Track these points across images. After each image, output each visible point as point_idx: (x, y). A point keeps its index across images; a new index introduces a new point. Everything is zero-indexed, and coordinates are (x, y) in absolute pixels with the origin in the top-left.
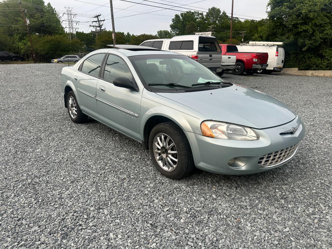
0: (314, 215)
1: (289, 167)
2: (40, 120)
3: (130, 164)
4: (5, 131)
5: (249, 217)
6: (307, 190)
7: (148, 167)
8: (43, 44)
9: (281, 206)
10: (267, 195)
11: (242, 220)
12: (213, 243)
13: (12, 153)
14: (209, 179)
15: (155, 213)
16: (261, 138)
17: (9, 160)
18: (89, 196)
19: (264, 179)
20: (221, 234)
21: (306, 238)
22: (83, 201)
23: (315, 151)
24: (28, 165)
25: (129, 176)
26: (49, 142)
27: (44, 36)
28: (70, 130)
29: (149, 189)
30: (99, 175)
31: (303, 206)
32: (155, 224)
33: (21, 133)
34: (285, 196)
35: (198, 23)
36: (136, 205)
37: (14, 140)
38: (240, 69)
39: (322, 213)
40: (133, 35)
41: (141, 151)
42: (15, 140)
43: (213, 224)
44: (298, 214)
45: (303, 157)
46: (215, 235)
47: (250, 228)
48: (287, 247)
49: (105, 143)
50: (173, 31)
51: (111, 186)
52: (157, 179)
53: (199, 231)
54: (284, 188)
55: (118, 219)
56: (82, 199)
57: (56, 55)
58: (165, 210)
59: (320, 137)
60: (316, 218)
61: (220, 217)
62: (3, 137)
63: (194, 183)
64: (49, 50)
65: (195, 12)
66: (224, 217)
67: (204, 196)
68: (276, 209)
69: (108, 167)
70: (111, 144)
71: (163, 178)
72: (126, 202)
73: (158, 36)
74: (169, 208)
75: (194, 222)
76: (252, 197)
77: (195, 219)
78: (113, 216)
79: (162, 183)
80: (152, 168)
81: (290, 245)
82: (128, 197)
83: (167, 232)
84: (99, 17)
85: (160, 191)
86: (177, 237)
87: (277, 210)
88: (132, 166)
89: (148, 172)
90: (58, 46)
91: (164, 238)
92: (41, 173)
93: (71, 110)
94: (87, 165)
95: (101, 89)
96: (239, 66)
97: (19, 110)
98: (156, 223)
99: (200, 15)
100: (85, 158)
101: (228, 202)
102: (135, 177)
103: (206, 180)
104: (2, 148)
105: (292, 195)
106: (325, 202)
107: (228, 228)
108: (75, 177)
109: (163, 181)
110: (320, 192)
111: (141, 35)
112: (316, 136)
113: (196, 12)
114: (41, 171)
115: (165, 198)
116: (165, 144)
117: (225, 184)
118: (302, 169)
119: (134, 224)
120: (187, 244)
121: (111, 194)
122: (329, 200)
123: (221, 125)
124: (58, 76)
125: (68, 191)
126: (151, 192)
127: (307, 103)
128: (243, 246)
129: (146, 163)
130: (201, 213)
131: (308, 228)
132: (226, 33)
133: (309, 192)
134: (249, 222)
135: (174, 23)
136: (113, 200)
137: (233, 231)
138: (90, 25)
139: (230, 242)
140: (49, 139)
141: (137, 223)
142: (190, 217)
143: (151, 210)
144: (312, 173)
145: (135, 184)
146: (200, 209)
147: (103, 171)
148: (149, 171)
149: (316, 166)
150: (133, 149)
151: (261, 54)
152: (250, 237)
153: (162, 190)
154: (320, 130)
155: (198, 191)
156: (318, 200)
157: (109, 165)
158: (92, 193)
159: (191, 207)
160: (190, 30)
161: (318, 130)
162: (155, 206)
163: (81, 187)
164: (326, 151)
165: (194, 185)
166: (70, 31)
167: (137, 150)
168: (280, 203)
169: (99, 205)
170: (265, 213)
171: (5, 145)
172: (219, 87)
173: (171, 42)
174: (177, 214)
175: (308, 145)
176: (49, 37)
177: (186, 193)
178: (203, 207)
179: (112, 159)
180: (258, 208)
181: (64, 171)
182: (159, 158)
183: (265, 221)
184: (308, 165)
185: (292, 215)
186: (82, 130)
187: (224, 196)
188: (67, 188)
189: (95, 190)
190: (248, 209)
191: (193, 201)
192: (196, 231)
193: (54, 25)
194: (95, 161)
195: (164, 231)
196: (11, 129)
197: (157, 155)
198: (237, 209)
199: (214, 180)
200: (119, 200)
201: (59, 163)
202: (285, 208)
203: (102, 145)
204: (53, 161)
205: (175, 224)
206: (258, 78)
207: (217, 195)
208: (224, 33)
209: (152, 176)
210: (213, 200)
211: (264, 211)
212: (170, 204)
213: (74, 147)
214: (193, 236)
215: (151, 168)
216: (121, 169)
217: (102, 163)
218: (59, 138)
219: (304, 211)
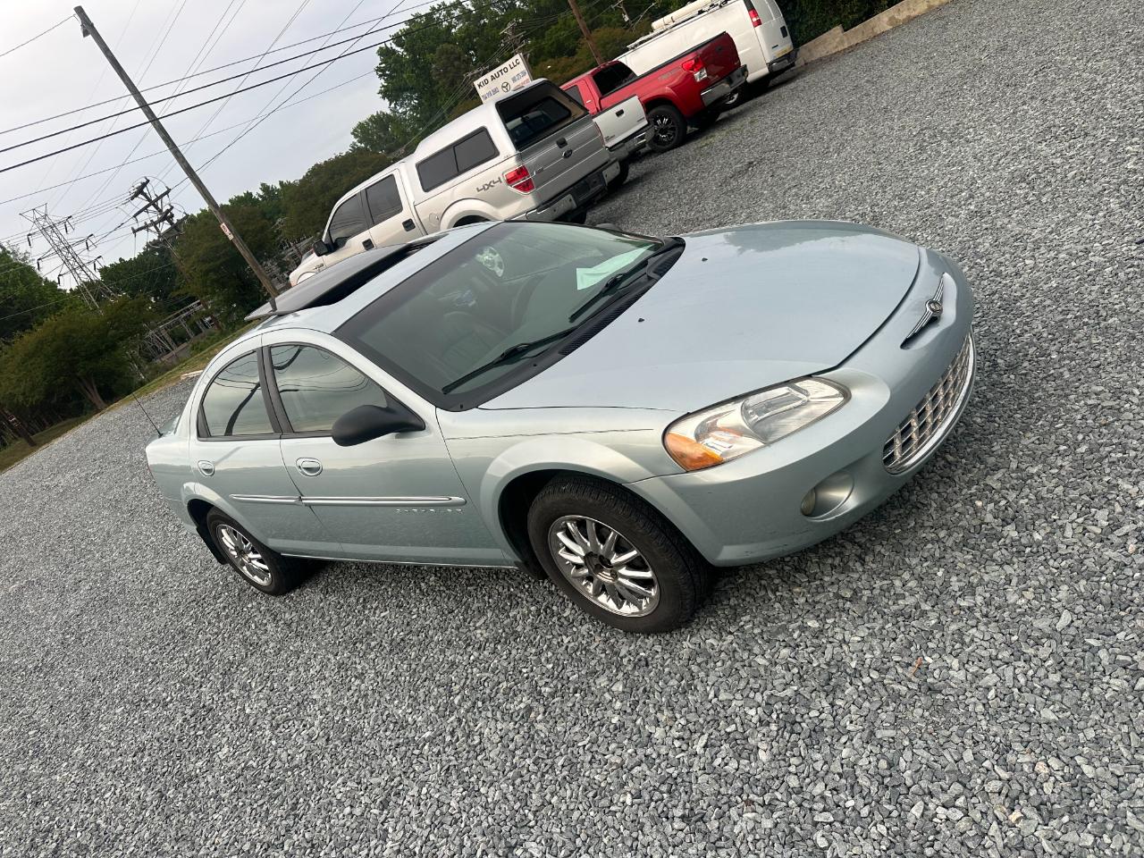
0: (1119, 527)
1: (975, 402)
2: (168, 644)
3: (518, 649)
4: (86, 741)
5: (943, 635)
6: (1062, 455)
7: (575, 629)
8: (20, 371)
9: (1014, 550)
10: (959, 536)
11: (928, 659)
12: (887, 780)
13: (151, 808)
14: (771, 572)
15: (675, 775)
16: (855, 393)
17: (156, 835)
18: (459, 823)
19: (925, 485)
20: (893, 738)
21: (1128, 619)
22: (450, 850)
23: (1023, 304)
24: (224, 822)
25: (536, 693)
26: (238, 707)
27: (8, 344)
28: (277, 631)
29: (618, 705)
30: (448, 738)
31: (1074, 516)
32: (692, 809)
33: (136, 722)
34: (1009, 509)
35: (463, 39)
36: (609, 780)
37: (130, 760)
38: (670, 126)
39: (1138, 508)
40: (281, 183)
41: (527, 586)
42: (134, 756)
43: (854, 717)
44: (1073, 549)
45: (1000, 344)
46: (876, 750)
47: (962, 672)
48: (1092, 674)
49: (405, 617)
50: (398, 107)
51: (504, 755)
52: (622, 658)
53: (826, 763)
54: (994, 486)
55: (582, 851)
56: (442, 845)
57: (80, 380)
58: (698, 748)
59: (1016, 244)
60: (1127, 534)
61: (863, 684)
62: (89, 766)
63: (733, 611)
64: (48, 378)
65: (433, 8)
66: (874, 677)
67: (784, 641)
68: (1006, 567)
69: (459, 697)
70: (425, 611)
71: (639, 643)
72: (574, 785)
73: (359, 144)
74: (706, 735)
75: (800, 742)
76: (919, 568)
77: (798, 729)
78: (563, 852)
79: (643, 663)
80: (589, 629)
81: (1096, 664)
82: (572, 764)
83: (740, 815)
84: (145, 190)
85: (653, 693)
86: (775, 816)
87: (1009, 569)
88: (526, 653)
89: (585, 649)
90: (69, 350)
91: (742, 843)
92: (277, 827)
93: (243, 564)
94: (396, 723)
95: (307, 469)
96: (662, 121)
97: (84, 643)
98: (694, 804)
99: (453, 12)
100: (376, 704)
101: (859, 621)
102: (556, 686)
103: (763, 582)
104: (109, 804)
105: (1027, 497)
106: (1130, 466)
107: (901, 708)
108: (383, 784)
109: (642, 654)
110: (1099, 441)
111: (307, 175)
112: (1003, 249)
113: (436, 7)
114: (272, 820)
115: (677, 707)
116: (589, 544)
117: (824, 564)
118: (1017, 387)
119: (635, 844)
120: (815, 824)
121: (518, 781)
122: (1136, 457)
123: (723, 414)
124: (131, 457)
125: (390, 844)
126: (629, 711)
127: (925, 141)
128: (971, 742)
129: (563, 620)
130: (803, 701)
131: (1120, 583)
132: (565, 23)
133: (1071, 457)
134: (951, 653)
135: (389, 78)
136: (535, 799)
137: (920, 707)
138: (132, 228)
139: (927, 749)
140: (234, 697)
141: (641, 837)
142: (780, 732)
143: (660, 770)
144: (1050, 386)
145: (568, 710)
146: (795, 688)
147: (452, 718)
148: (584, 642)
149: (1050, 355)
150: (500, 590)
151: (709, 45)
152: (975, 703)
153: (656, 687)
154: (1006, 221)
155: (759, 631)
156: (1108, 470)
157: (458, 687)
158: (462, 808)
159: (765, 697)
160: (451, 74)
161: (1001, 223)
162: (663, 751)
163: (419, 805)
164: (1055, 285)
165: (736, 617)
166: (78, 280)
167: (512, 590)
168: (1007, 541)
169: (503, 841)
170: (979, 600)
171: (113, 789)
172: (651, 281)
173: (419, 166)
174: (739, 742)
175: (994, 294)
176: (26, 337)
177: (730, 659)
178: (801, 677)
179: (457, 661)
180: (953, 593)
181: (340, 781)
182: (595, 590)
183: (993, 624)
184: (1026, 364)
185: (1056, 564)
186: (312, 611)
187: (841, 605)
188: (380, 833)
189: (464, 793)
190: (925, 612)
191: (763, 673)
192: (818, 766)
193: (20, 291)
194: (410, 697)
195: (729, 817)
196: (100, 726)
197: (584, 583)
198: (897, 631)
199: (787, 568)
200: (551, 788)
201: (310, 764)
202: (1028, 550)
203: (399, 630)
204: (287, 765)
205: (748, 778)
206: (737, 124)
207: (819, 616)
208: (558, 26)
209: (603, 655)
210: (817, 637)
211: (974, 595)
212: (701, 721)
213: (324, 683)
214: (819, 788)
215: (586, 626)
216: (500, 683)
217: (435, 693)
218: (259, 675)
219: (1084, 529)
